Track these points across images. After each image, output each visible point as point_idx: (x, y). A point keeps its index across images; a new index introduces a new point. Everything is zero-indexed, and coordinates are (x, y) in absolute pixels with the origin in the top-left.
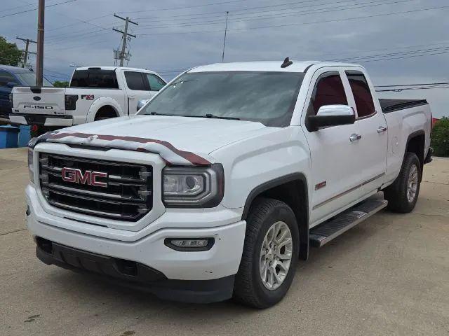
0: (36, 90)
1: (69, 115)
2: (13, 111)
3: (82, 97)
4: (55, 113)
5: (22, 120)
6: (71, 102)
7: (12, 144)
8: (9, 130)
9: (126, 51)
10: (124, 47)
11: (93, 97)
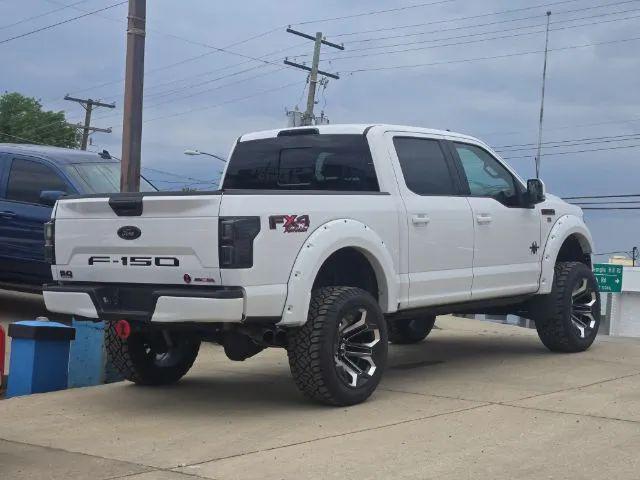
0: (127, 206)
1: (233, 283)
2: (56, 276)
3: (274, 221)
4: (187, 278)
5: (83, 305)
6: (236, 243)
7: (50, 378)
8: (40, 334)
9: (317, 112)
10: (312, 102)
11: (307, 223)
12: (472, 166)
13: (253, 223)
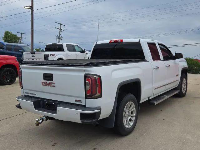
0: (33, 53)
3: (51, 55)
9: (61, 36)
10: (60, 34)
11: (55, 55)
12: (76, 48)
13: (48, 55)
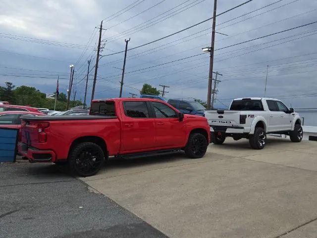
1: (242, 126)
4: (232, 125)
6: (243, 119)
10: (215, 87)
11: (254, 116)
13: (245, 116)
